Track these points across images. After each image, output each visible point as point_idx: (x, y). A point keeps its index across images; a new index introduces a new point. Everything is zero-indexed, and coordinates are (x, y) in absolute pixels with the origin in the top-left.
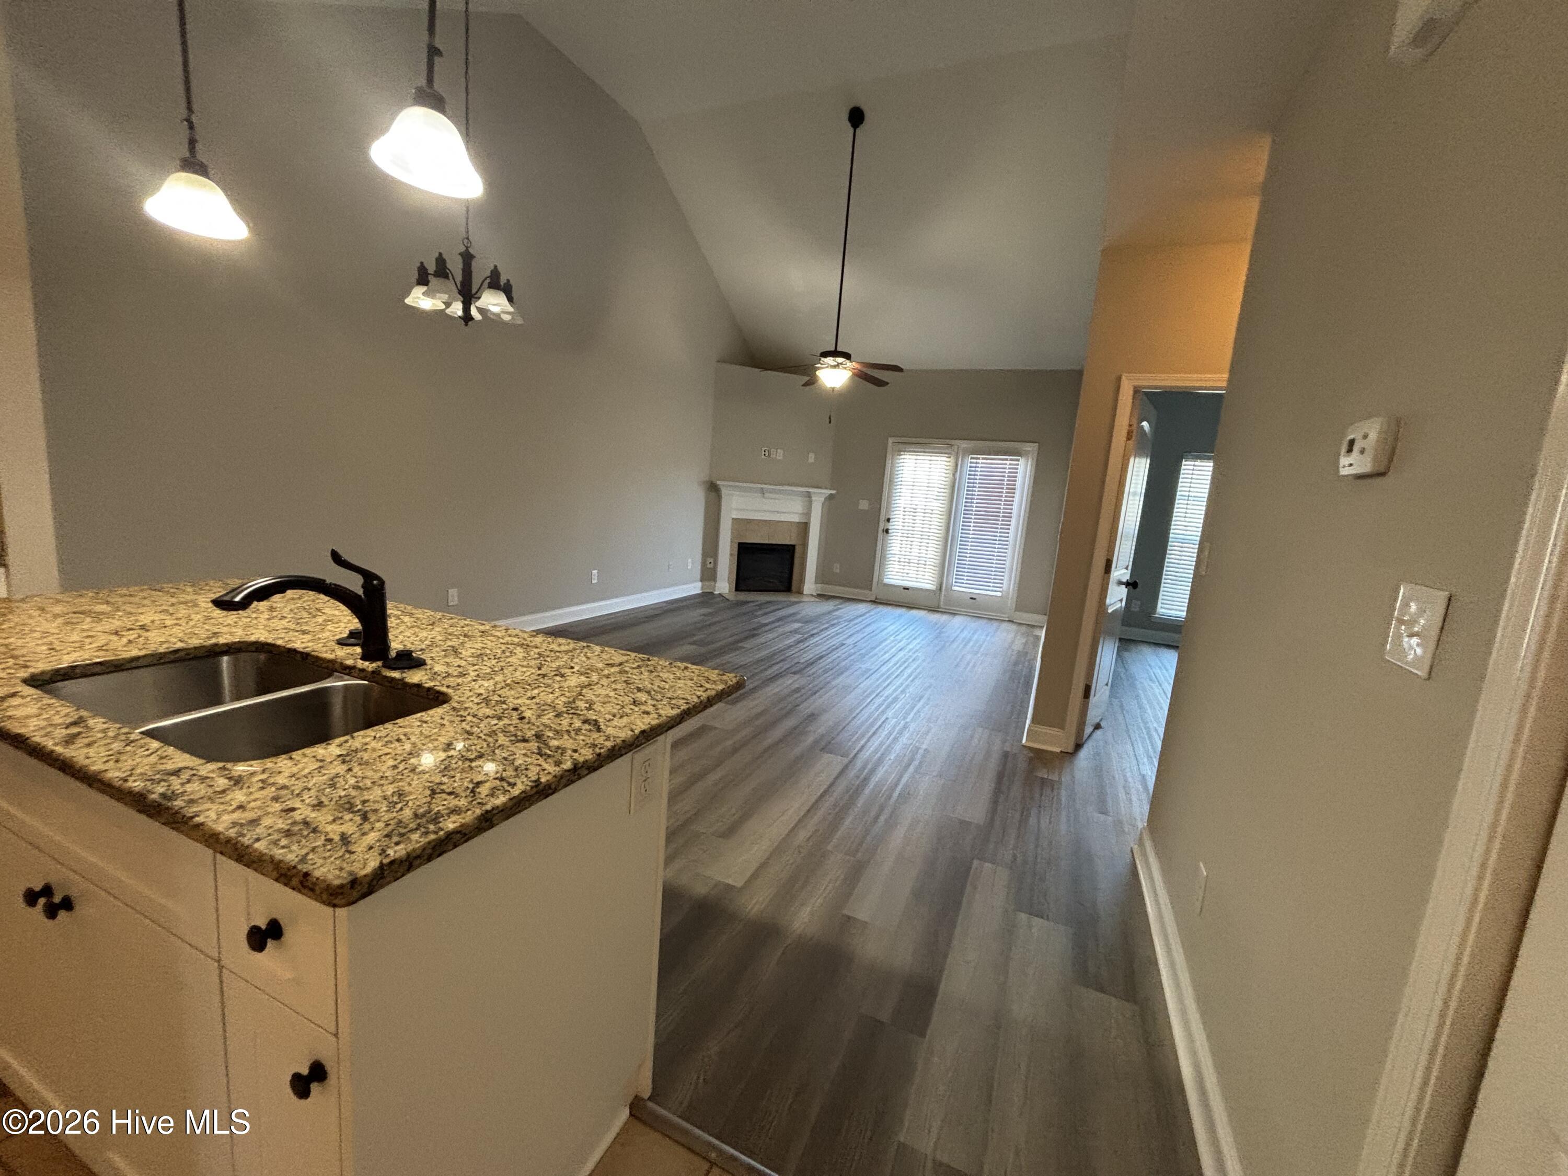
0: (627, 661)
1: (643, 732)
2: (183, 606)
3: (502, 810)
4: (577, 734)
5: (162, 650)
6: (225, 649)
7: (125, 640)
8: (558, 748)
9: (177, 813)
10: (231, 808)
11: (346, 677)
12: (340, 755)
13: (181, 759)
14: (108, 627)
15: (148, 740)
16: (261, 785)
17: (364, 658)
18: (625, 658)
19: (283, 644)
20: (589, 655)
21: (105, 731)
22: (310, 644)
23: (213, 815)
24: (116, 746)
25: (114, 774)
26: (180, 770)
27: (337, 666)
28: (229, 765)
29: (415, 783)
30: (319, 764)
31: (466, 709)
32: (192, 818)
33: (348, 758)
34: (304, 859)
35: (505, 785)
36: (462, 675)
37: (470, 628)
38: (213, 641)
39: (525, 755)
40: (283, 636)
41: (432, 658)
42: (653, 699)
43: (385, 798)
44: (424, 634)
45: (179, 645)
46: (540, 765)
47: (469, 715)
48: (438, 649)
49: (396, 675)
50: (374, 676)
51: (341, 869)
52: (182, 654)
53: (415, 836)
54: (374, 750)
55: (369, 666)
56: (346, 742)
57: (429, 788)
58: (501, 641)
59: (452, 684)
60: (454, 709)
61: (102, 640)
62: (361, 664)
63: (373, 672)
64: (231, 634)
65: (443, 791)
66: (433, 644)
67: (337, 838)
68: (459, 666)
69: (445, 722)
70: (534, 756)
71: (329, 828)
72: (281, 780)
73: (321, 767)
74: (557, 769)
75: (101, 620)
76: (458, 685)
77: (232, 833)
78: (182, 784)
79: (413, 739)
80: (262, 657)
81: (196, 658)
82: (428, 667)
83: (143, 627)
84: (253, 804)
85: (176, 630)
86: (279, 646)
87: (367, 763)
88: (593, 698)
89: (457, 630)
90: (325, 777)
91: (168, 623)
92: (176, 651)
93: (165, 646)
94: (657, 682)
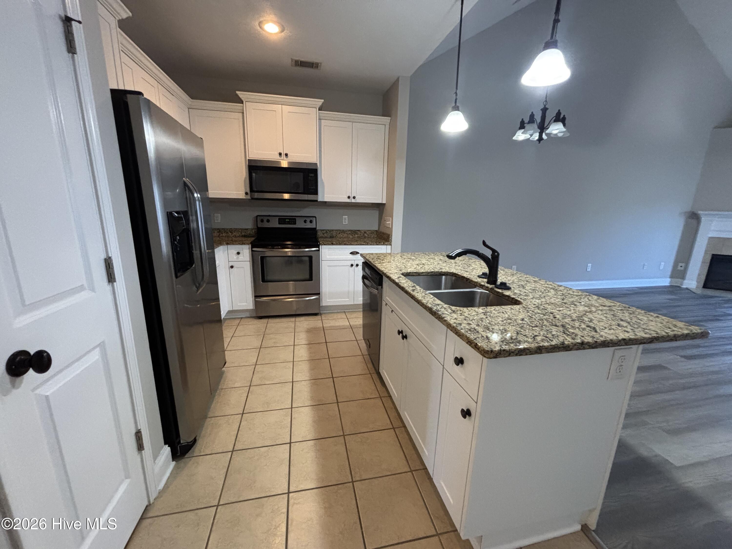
0: (614, 306)
1: (624, 339)
2: (431, 259)
3: (547, 348)
4: (583, 330)
5: (429, 271)
6: (444, 273)
7: (420, 267)
8: (573, 333)
9: (440, 315)
10: (453, 318)
11: (481, 289)
12: (483, 312)
13: (438, 302)
14: (415, 263)
15: (430, 294)
16: (460, 314)
17: (488, 283)
18: (613, 304)
19: (460, 274)
20: (590, 299)
21: (420, 290)
22: (469, 276)
23: (449, 319)
24: (423, 294)
25: (424, 301)
26: (439, 304)
27: (478, 284)
28: (451, 307)
29: (510, 328)
30: (477, 313)
31: (529, 308)
32: (444, 318)
33: (486, 314)
34: (475, 339)
35: (548, 340)
36: (526, 296)
37: (528, 279)
38: (441, 270)
39: (556, 331)
40: (460, 272)
41: (514, 287)
42: (631, 326)
43: (500, 330)
44: (509, 278)
45: (433, 270)
46: (564, 337)
47: (531, 310)
48: (515, 284)
49: (500, 291)
50: (491, 290)
51: (488, 346)
52: (433, 273)
53: (512, 345)
54: (494, 314)
55: (490, 286)
56: (485, 309)
57: (516, 331)
58: (544, 286)
59: (523, 298)
60: (524, 307)
61: (415, 266)
62: (487, 285)
63: (491, 288)
64: (445, 269)
65: (521, 334)
66: (513, 282)
67: (485, 337)
68: (525, 292)
69: (521, 311)
70: (561, 333)
71: (482, 333)
72: (466, 314)
73: (477, 314)
74: (573, 341)
75: (414, 261)
76: (525, 299)
77: (455, 325)
78: (440, 308)
79: (508, 314)
80: (454, 278)
81: (436, 275)
82: (512, 290)
83: (423, 264)
84: (459, 319)
85: (431, 266)
86: (459, 275)
87: (492, 317)
88: (593, 318)
89: (523, 279)
90: (479, 318)
91: (429, 264)
92: (432, 272)
93: (429, 270)
94: (634, 320)
